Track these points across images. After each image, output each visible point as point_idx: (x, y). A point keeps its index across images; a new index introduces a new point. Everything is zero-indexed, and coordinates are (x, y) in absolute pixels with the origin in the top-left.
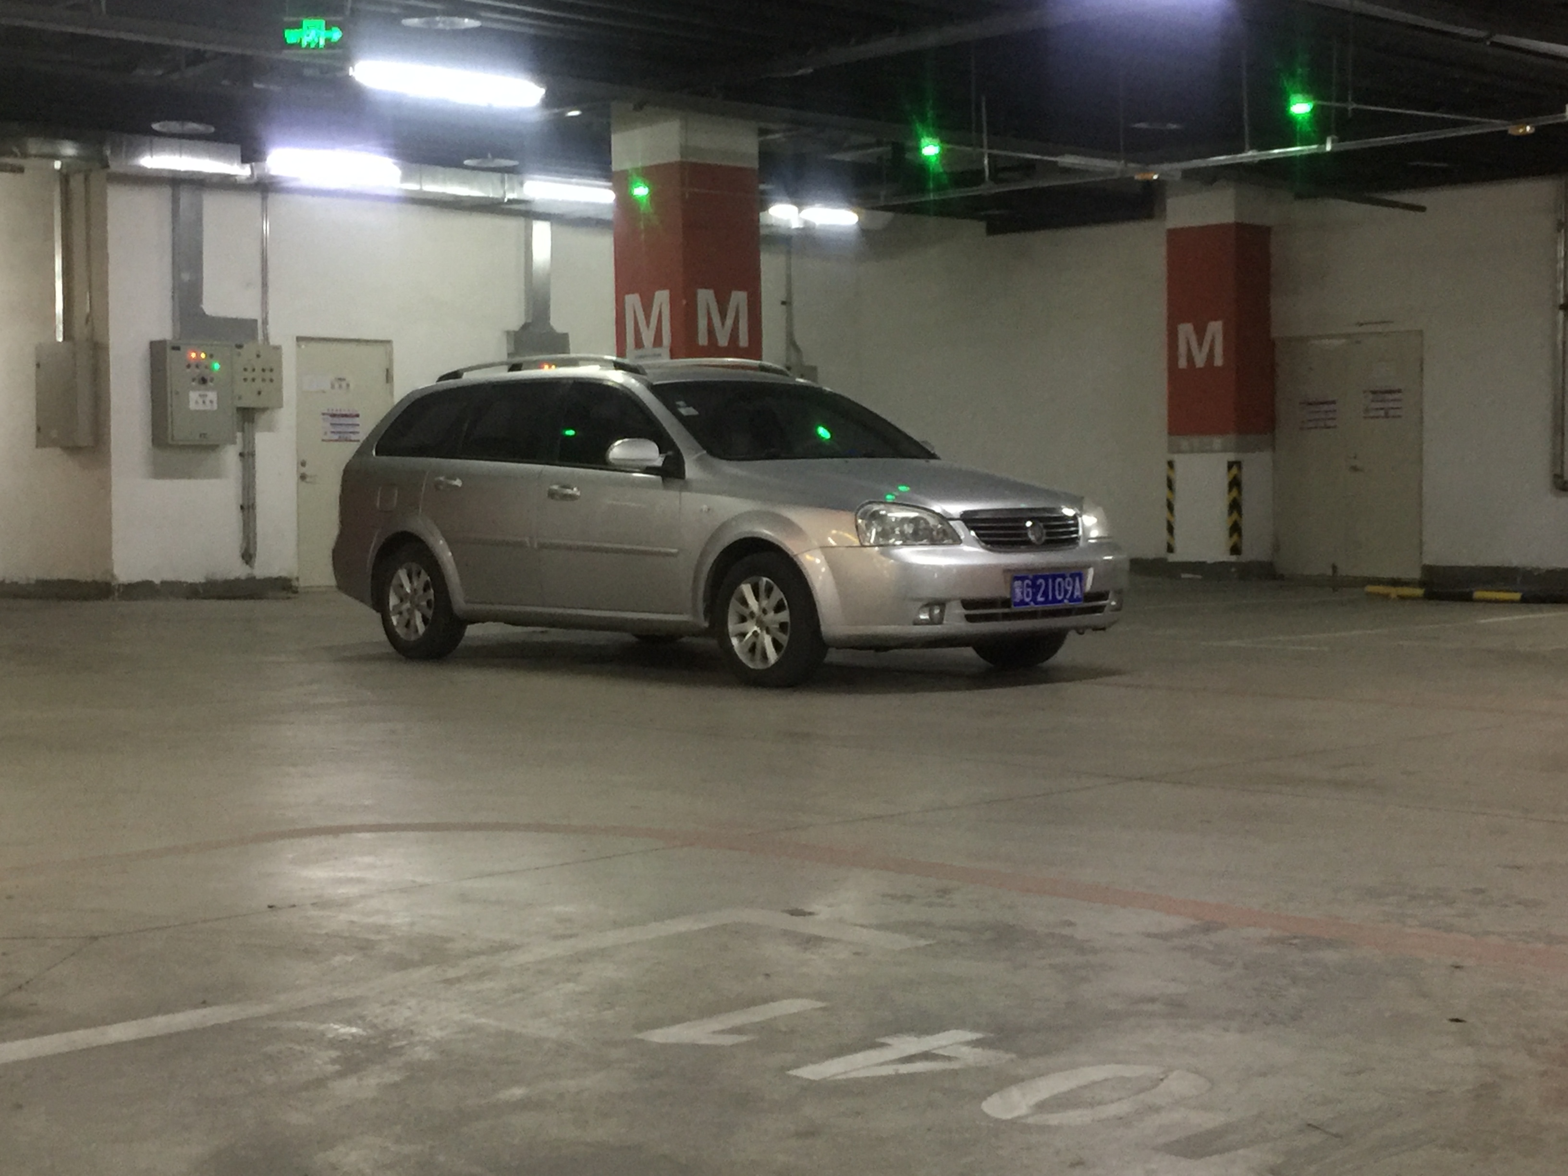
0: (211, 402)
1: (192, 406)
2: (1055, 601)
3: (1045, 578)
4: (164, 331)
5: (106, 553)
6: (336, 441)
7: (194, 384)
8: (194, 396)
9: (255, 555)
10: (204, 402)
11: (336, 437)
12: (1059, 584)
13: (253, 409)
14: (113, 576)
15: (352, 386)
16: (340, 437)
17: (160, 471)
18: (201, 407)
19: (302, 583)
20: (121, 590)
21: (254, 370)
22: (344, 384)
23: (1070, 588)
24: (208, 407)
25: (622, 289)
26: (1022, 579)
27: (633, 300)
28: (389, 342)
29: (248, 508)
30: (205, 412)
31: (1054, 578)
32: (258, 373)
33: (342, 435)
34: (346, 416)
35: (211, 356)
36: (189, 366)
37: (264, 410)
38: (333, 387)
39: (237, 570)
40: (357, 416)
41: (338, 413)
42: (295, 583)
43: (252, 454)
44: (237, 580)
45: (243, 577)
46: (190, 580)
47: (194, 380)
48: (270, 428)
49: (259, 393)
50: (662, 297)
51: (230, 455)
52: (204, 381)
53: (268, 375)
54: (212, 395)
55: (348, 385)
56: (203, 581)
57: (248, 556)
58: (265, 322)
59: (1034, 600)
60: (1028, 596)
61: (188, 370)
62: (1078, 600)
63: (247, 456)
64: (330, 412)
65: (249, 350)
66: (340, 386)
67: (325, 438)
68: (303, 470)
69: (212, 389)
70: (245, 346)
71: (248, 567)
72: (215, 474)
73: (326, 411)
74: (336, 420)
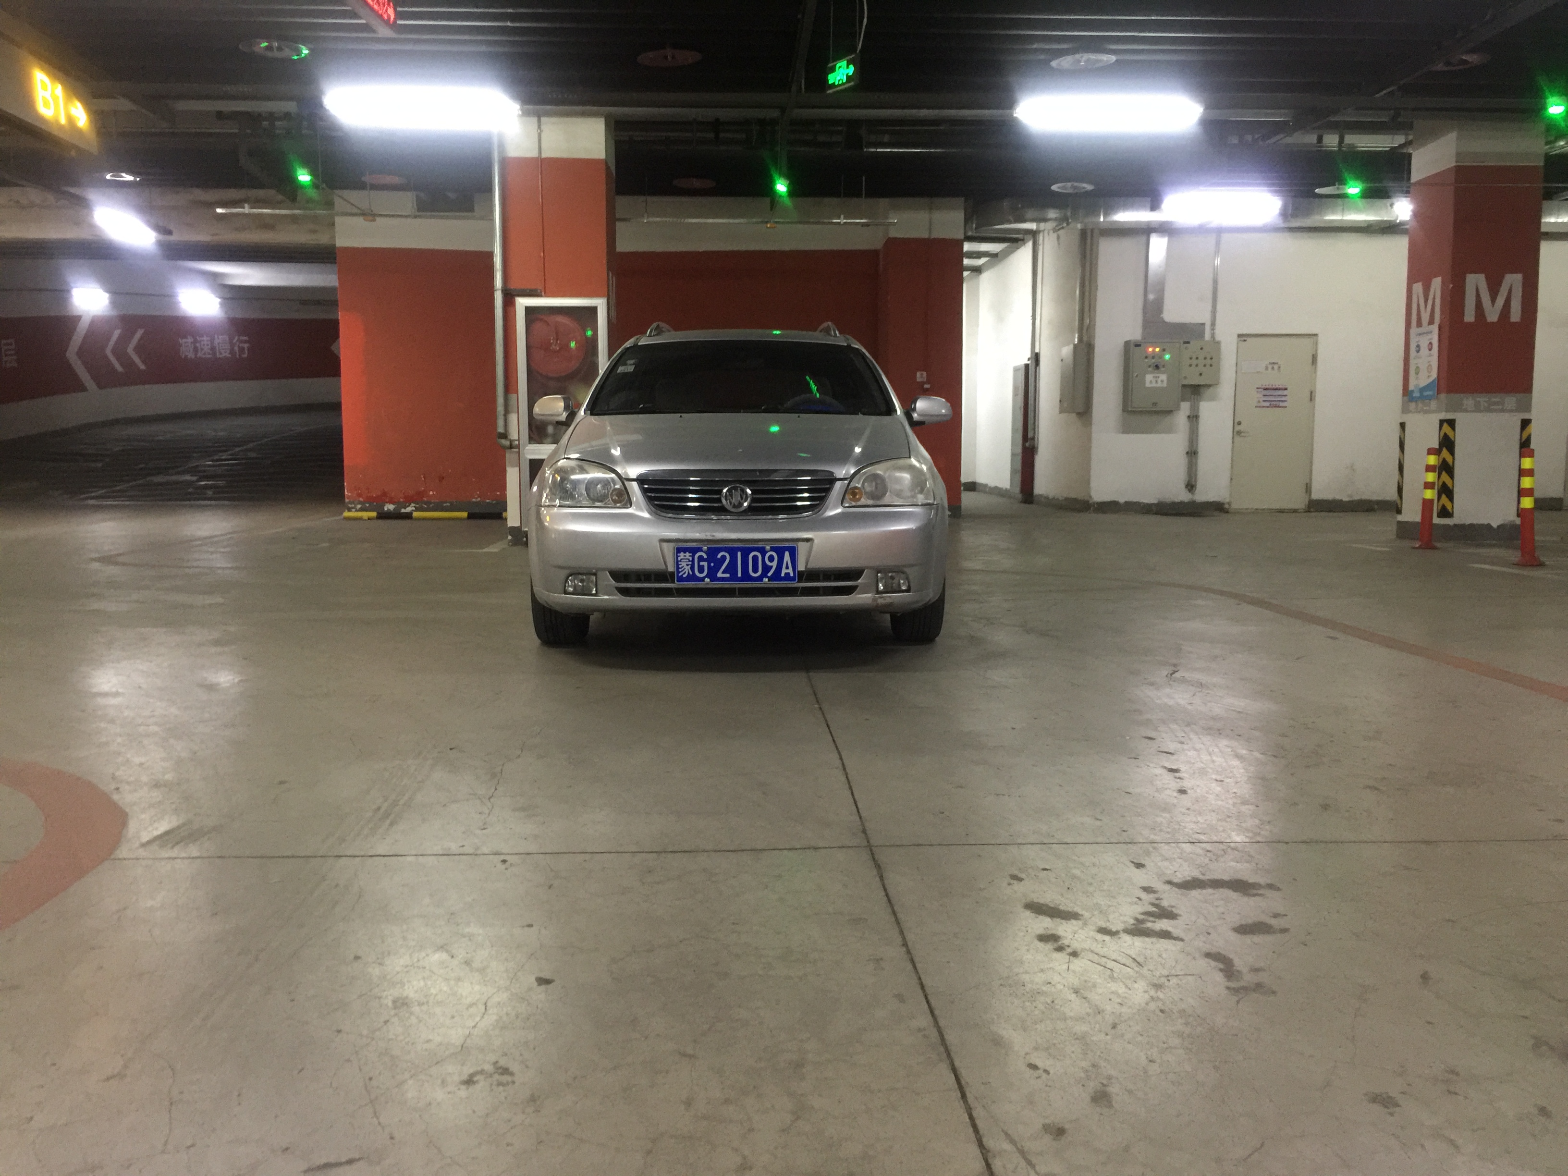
0: (1162, 381)
1: (1148, 385)
2: (746, 577)
3: (732, 552)
4: (1135, 333)
5: (1086, 482)
6: (1268, 407)
7: (1150, 369)
8: (1149, 378)
9: (1196, 485)
10: (1157, 382)
11: (1267, 404)
12: (755, 558)
13: (1199, 386)
14: (1090, 497)
15: (1282, 368)
16: (1270, 404)
17: (1127, 429)
18: (1154, 385)
19: (1234, 506)
20: (1096, 506)
21: (1197, 358)
22: (1276, 367)
23: (774, 564)
24: (1159, 385)
25: (1412, 279)
26: (693, 551)
27: (1418, 287)
28: (1316, 335)
29: (1192, 454)
30: (1156, 388)
31: (746, 552)
32: (1201, 361)
33: (1272, 403)
34: (1276, 389)
35: (1164, 350)
36: (1146, 357)
37: (1209, 386)
38: (1267, 368)
39: (1184, 496)
40: (1286, 389)
41: (1270, 387)
42: (1227, 506)
43: (1197, 417)
44: (1182, 503)
45: (1186, 501)
46: (1145, 501)
47: (1150, 366)
48: (1212, 399)
49: (1201, 374)
50: (1437, 283)
51: (1181, 418)
52: (1157, 367)
53: (1208, 362)
54: (1163, 377)
55: (1279, 367)
56: (1155, 502)
57: (1191, 486)
58: (1213, 324)
59: (712, 575)
60: (701, 570)
61: (1147, 360)
62: (787, 577)
63: (1194, 418)
64: (1264, 387)
65: (1195, 345)
66: (1273, 368)
67: (1259, 405)
68: (1238, 428)
69: (1163, 373)
70: (1191, 342)
71: (1190, 494)
72: (1169, 430)
73: (1260, 386)
74: (1266, 392)
